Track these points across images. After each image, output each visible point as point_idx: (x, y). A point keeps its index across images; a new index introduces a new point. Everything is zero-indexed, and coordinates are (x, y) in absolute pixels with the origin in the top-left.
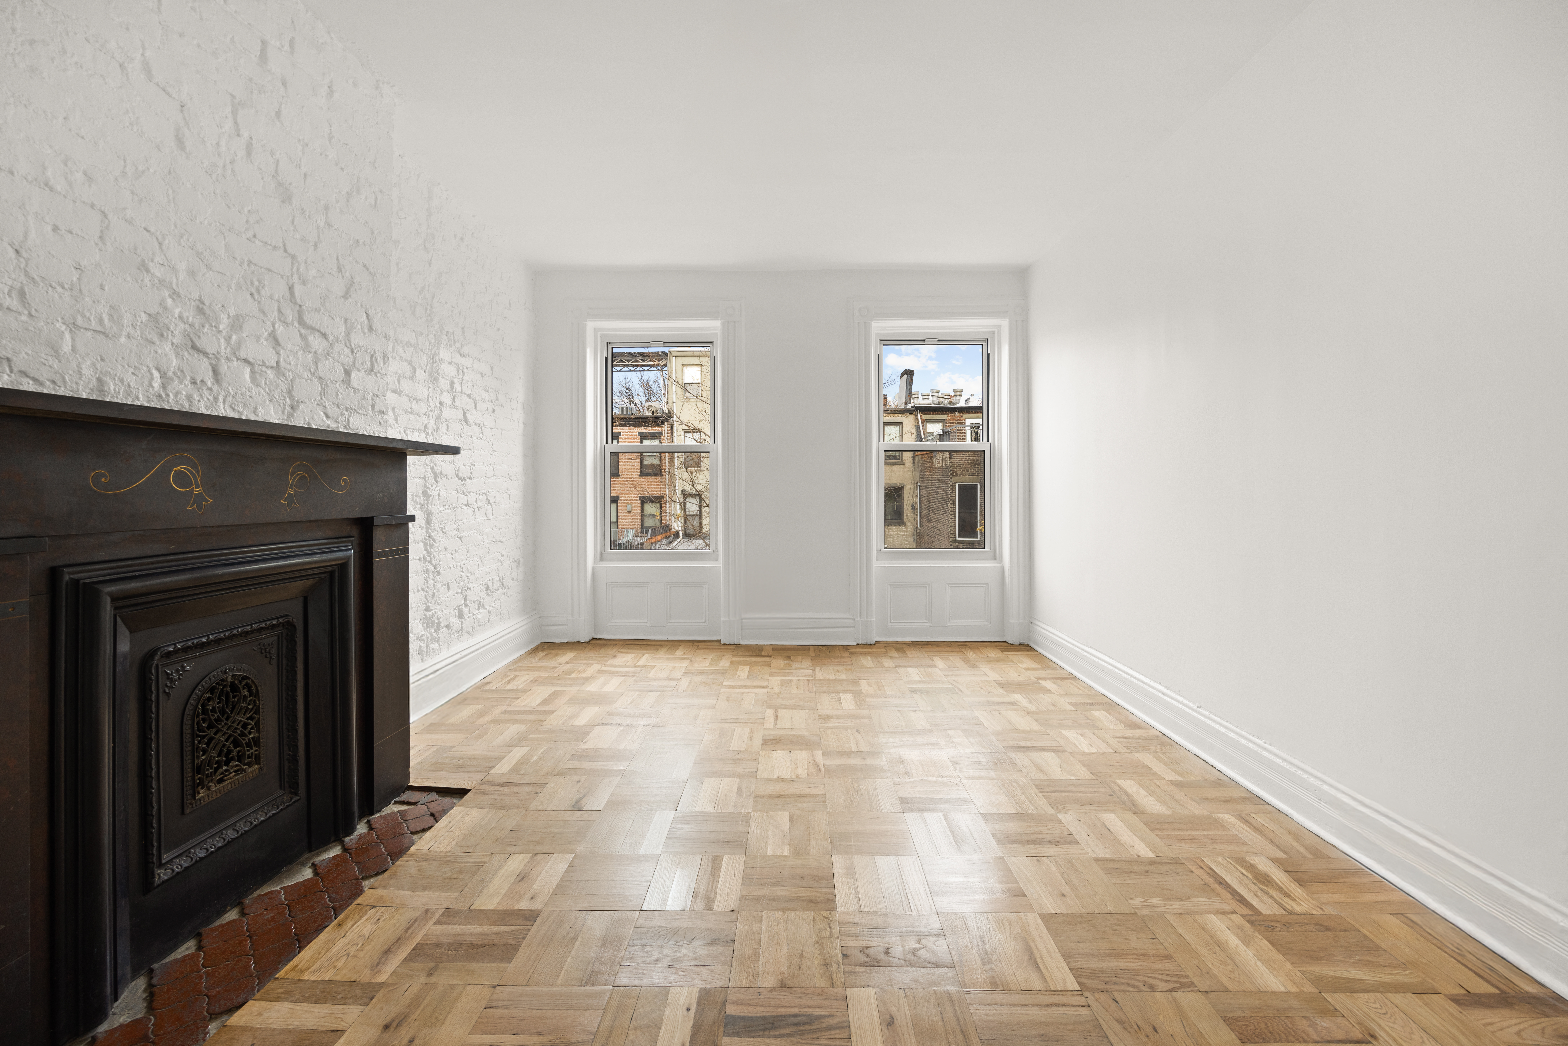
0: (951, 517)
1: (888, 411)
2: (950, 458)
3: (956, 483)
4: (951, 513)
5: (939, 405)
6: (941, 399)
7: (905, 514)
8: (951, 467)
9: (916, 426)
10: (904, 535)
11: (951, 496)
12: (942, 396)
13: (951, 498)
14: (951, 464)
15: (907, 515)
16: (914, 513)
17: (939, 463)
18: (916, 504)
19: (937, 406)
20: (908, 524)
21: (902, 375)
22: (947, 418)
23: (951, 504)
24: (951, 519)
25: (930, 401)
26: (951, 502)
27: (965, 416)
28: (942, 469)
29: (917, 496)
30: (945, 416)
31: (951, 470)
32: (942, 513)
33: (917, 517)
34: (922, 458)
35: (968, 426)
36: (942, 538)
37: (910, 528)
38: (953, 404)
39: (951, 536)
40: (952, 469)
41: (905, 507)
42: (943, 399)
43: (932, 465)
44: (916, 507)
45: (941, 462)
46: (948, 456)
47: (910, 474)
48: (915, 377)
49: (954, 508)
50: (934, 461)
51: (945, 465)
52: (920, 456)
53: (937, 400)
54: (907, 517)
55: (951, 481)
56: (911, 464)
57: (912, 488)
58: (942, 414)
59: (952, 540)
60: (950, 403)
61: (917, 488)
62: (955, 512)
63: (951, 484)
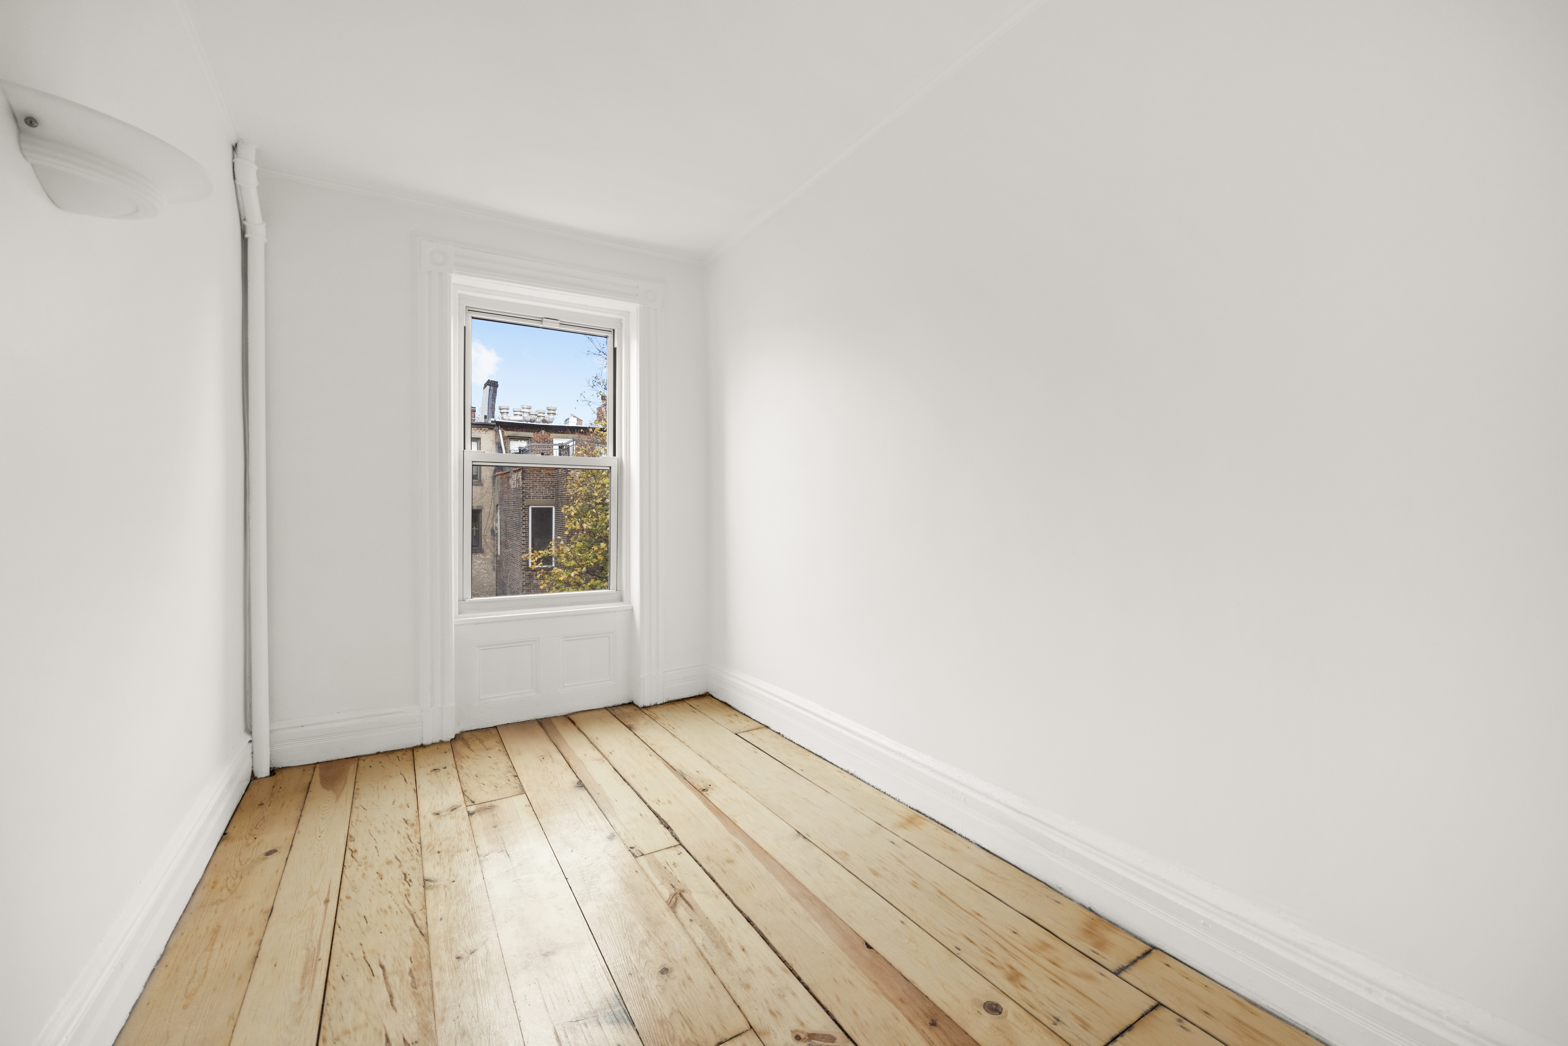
0: (523, 542)
1: (475, 425)
2: (523, 479)
3: (529, 506)
4: (523, 538)
5: (532, 422)
6: (534, 416)
7: (483, 540)
8: (523, 488)
9: (496, 443)
10: (482, 563)
11: (523, 521)
12: (535, 413)
13: (524, 523)
14: (524, 486)
15: (485, 541)
16: (494, 539)
17: (514, 484)
18: (497, 529)
19: (529, 423)
20: (487, 551)
21: (485, 386)
22: (532, 436)
23: (523, 529)
24: (524, 545)
25: (521, 418)
26: (524, 527)
27: (552, 435)
28: (516, 490)
29: (497, 520)
30: (530, 434)
31: (523, 492)
32: (515, 538)
33: (497, 543)
34: (501, 479)
35: (556, 445)
36: (516, 566)
37: (489, 556)
38: (546, 422)
39: (523, 563)
40: (524, 490)
41: (483, 532)
42: (536, 417)
43: (509, 487)
44: (496, 532)
45: (515, 482)
46: (521, 477)
47: (489, 496)
48: (499, 389)
49: (527, 533)
50: (510, 482)
51: (519, 486)
52: (499, 477)
53: (528, 418)
54: (486, 544)
55: (523, 504)
56: (491, 485)
57: (492, 511)
58: (527, 431)
59: (525, 568)
60: (544, 421)
61: (497, 511)
62: (527, 537)
63: (524, 507)
